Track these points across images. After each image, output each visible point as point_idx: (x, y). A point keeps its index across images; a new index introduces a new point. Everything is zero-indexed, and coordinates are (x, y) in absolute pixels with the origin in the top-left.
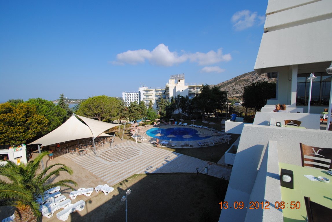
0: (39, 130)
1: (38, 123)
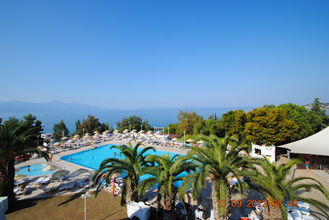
0: (289, 135)
1: (288, 128)
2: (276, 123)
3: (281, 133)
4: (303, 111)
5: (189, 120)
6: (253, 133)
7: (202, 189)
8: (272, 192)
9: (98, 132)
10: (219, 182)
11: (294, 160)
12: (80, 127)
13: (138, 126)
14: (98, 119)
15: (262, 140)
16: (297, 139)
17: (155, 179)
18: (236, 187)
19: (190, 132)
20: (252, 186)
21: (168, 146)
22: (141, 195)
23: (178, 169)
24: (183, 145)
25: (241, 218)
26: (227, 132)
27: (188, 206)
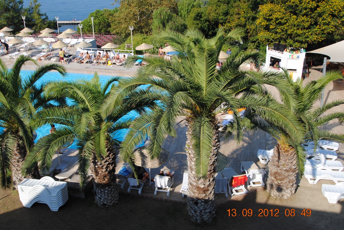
0: (332, 29)
1: (333, 16)
3: (320, 26)
6: (271, 27)
10: (200, 122)
11: (332, 74)
13: (13, 17)
15: (285, 40)
17: (70, 131)
18: (229, 129)
19: (143, 28)
20: (256, 125)
21: (95, 61)
22: (43, 164)
23: (119, 107)
24: (128, 58)
25: (234, 176)
26: (223, 25)
27: (141, 172)
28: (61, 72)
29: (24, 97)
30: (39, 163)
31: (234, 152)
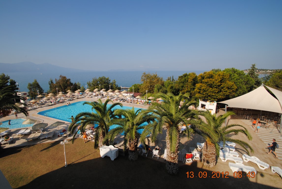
0: (228, 94)
1: (228, 88)
2: (220, 84)
3: (223, 92)
4: (242, 75)
5: (151, 81)
6: (201, 92)
7: (158, 135)
8: (210, 136)
9: (71, 91)
10: (172, 129)
11: (229, 112)
12: (53, 86)
13: (106, 86)
14: (70, 79)
15: (207, 97)
16: (234, 97)
17: (122, 128)
18: (184, 133)
19: (151, 91)
20: (196, 132)
21: (133, 102)
22: (111, 140)
23: (141, 120)
24: (145, 102)
25: (187, 154)
26: (181, 91)
27: (147, 147)
28: (121, 106)
29: (107, 114)
30: (109, 140)
31: (186, 142)
